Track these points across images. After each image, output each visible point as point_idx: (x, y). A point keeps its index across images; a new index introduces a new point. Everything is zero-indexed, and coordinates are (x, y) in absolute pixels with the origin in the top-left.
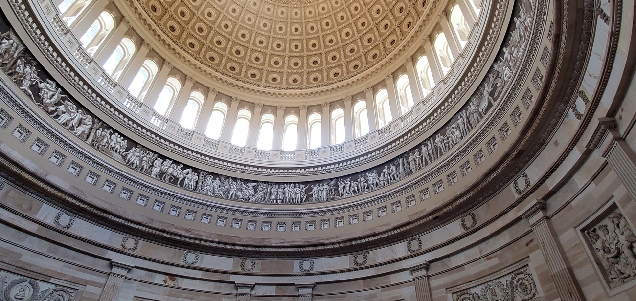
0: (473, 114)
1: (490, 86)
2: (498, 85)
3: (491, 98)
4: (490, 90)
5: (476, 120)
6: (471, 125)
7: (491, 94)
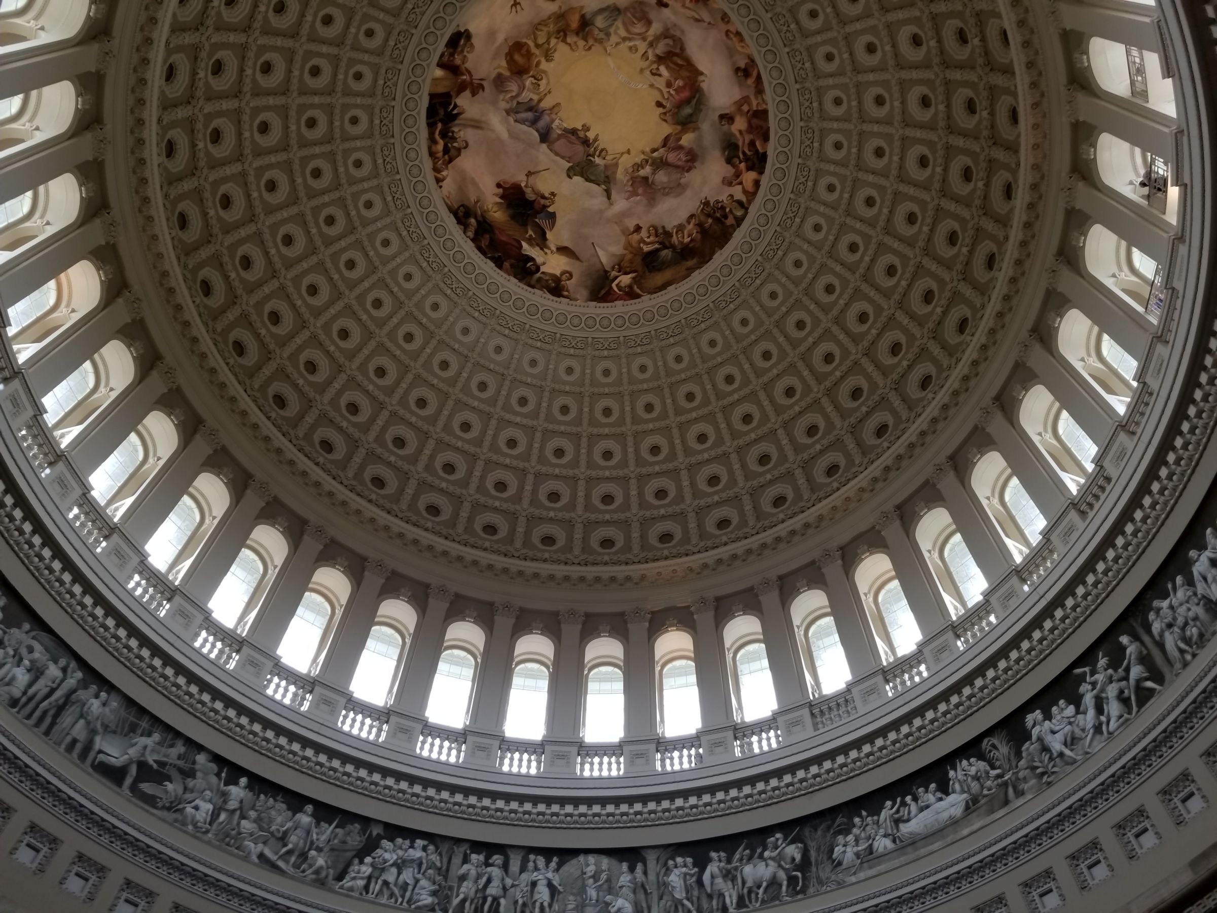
0: (82, 716)
1: (159, 753)
2: (170, 786)
3: (133, 770)
4: (151, 762)
5: (69, 739)
6: (53, 723)
7: (145, 771)
